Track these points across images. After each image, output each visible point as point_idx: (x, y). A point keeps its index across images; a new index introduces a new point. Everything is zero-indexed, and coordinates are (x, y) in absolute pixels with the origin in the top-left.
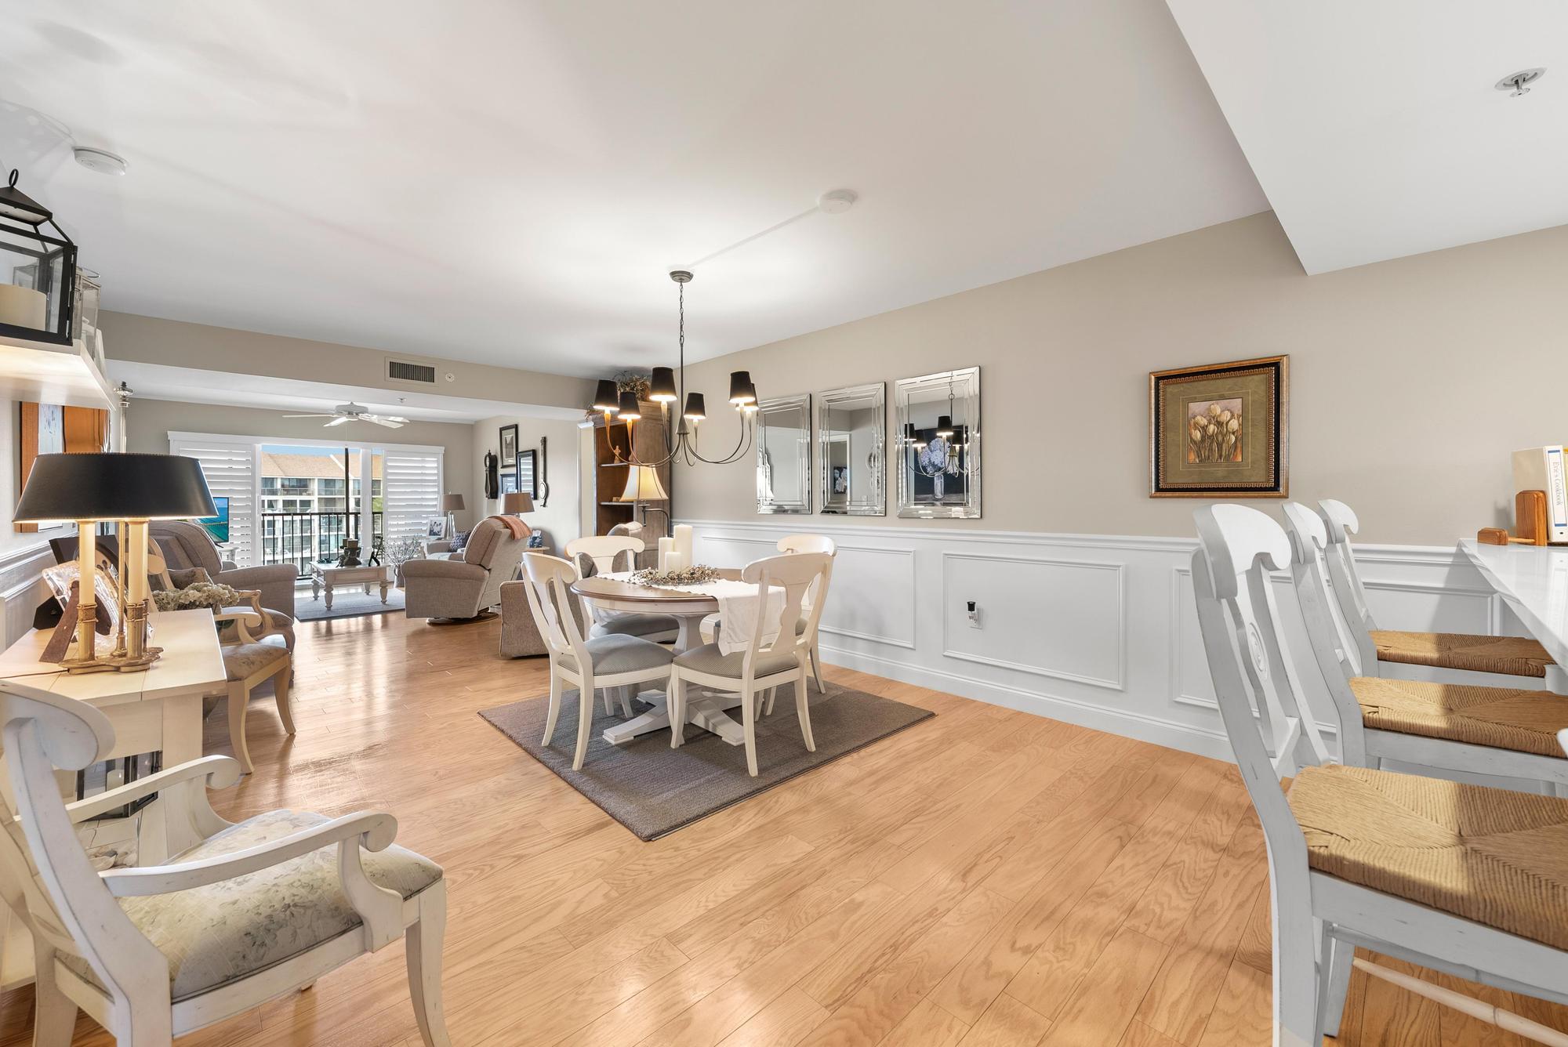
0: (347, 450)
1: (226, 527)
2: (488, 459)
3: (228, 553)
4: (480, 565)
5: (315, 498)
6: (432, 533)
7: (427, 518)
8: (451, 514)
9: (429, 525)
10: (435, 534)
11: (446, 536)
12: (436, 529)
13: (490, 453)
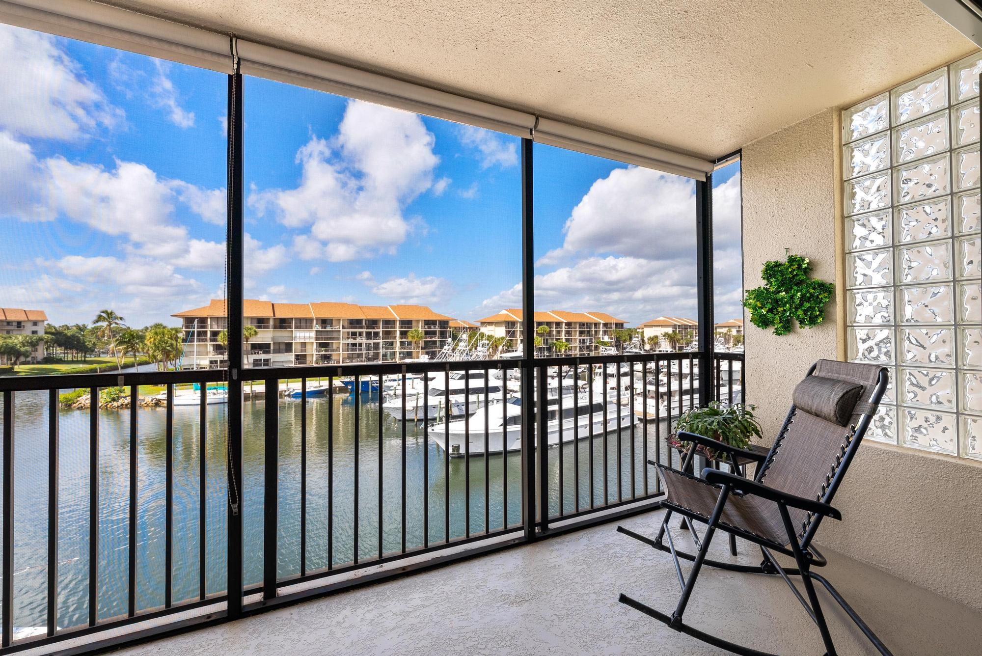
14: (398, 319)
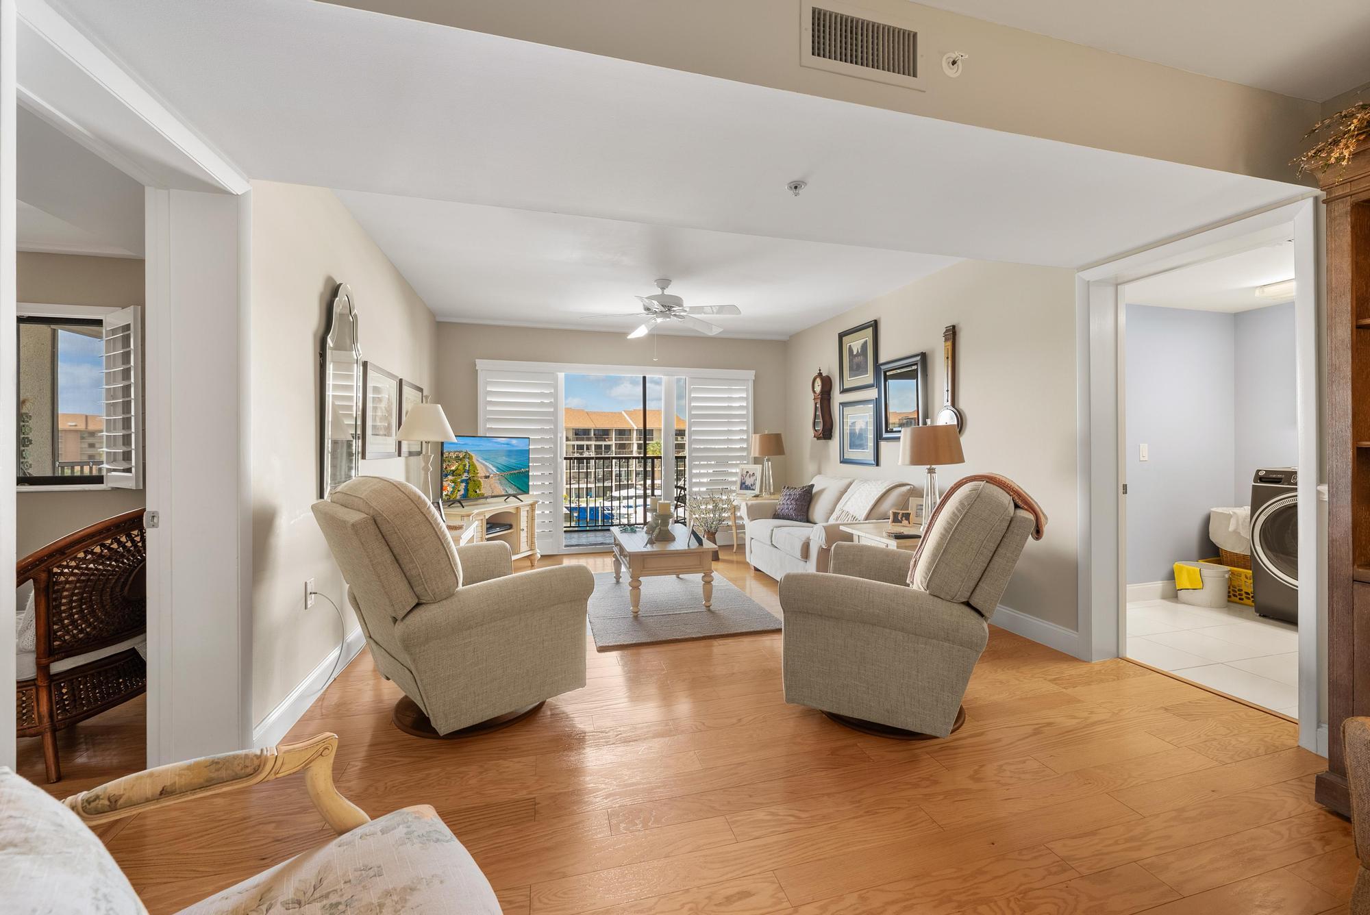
0: (644, 378)
1: (526, 475)
2: (818, 382)
3: (528, 508)
4: (967, 604)
5: (613, 443)
6: (744, 486)
7: (737, 465)
8: (768, 460)
9: (740, 475)
10: (747, 488)
11: (761, 491)
12: (749, 482)
13: (820, 374)
14: (636, 428)
